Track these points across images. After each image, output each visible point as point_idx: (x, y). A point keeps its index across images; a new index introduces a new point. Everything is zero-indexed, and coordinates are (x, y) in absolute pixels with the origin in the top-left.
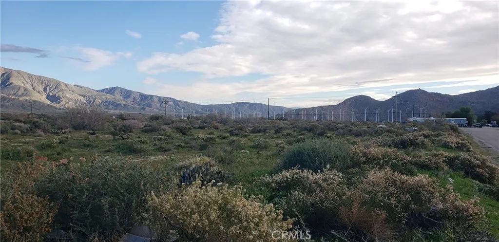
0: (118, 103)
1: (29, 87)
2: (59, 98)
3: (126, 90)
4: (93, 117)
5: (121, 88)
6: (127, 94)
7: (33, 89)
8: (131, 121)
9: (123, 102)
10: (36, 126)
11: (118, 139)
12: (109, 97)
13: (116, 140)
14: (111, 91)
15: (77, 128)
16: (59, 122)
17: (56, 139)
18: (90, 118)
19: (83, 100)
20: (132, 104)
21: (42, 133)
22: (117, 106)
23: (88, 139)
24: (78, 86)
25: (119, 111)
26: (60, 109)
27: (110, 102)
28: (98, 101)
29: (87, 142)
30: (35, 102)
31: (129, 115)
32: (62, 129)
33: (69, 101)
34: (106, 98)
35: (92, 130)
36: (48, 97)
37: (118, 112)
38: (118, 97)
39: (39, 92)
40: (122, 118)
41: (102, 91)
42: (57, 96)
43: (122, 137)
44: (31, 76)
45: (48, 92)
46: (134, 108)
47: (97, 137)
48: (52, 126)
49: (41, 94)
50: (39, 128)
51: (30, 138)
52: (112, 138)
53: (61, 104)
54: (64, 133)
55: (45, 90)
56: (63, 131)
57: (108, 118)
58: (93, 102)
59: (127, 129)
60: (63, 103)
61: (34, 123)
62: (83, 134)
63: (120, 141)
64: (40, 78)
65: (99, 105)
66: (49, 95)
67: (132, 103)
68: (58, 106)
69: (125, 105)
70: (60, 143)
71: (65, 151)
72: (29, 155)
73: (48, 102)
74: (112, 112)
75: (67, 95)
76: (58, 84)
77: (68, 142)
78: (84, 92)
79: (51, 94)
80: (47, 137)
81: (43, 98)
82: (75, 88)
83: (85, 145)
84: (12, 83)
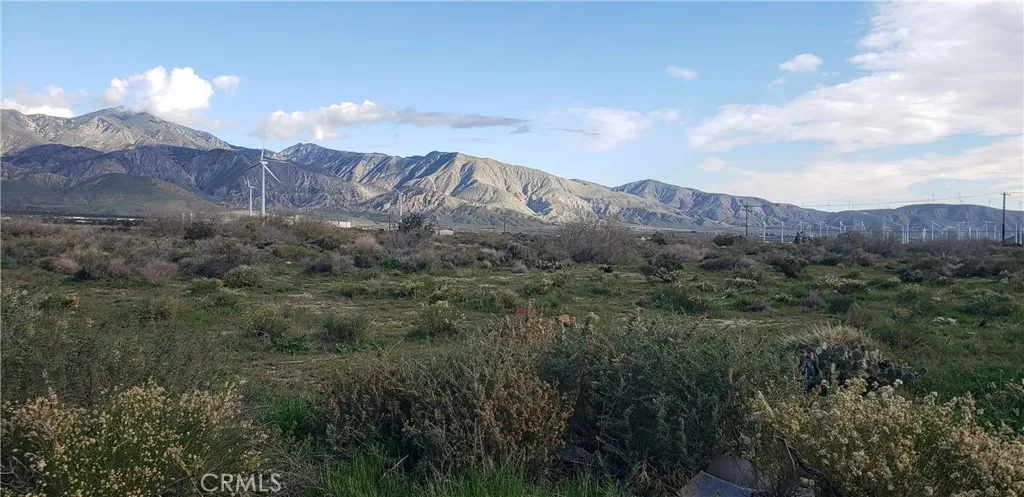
0: (651, 211)
1: (501, 186)
2: (547, 204)
3: (665, 184)
4: (608, 238)
5: (657, 183)
6: (667, 193)
7: (507, 189)
8: (679, 246)
9: (660, 210)
10: (514, 254)
11: (654, 282)
12: (635, 200)
13: (653, 283)
14: (638, 188)
15: (581, 258)
16: (550, 247)
17: (547, 279)
18: (603, 240)
19: (587, 207)
20: (678, 214)
21: (524, 267)
22: (648, 217)
23: (601, 279)
24: (578, 181)
25: (652, 228)
26: (548, 224)
27: (636, 210)
28: (614, 209)
29: (599, 285)
30: (509, 212)
31: (673, 233)
32: (555, 260)
33: (565, 210)
34: (629, 203)
35: (605, 262)
36: (530, 204)
37: (650, 228)
38: (650, 201)
39: (515, 195)
40: (659, 240)
41: (622, 189)
42: (544, 200)
43: (662, 277)
44: (503, 168)
45: (529, 194)
46: (680, 221)
47: (616, 276)
48: (539, 255)
49: (518, 197)
50: (520, 258)
51: (505, 275)
52: (643, 278)
53: (550, 215)
54: (560, 267)
55: (525, 190)
56: (557, 263)
57: (628, 241)
58: (605, 211)
59: (672, 263)
60: (553, 213)
61: (512, 248)
62: (591, 269)
63: (660, 286)
64: (518, 170)
65: (616, 217)
66: (530, 199)
67: (678, 211)
68: (544, 219)
69: (663, 215)
70: (554, 285)
71: (564, 300)
72: (509, 304)
73: (529, 212)
74: (638, 228)
75: (560, 199)
76: (545, 180)
77: (567, 284)
78: (590, 192)
79: (534, 198)
80: (533, 275)
81: (520, 206)
82: (574, 186)
83: (596, 292)
84: (476, 181)
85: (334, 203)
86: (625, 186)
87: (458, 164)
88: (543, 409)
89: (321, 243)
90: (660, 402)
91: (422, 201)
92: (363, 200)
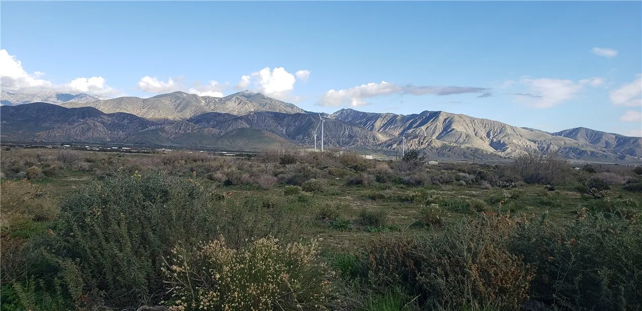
0: (583, 149)
1: (472, 133)
2: (504, 144)
3: (593, 131)
4: (551, 167)
5: (587, 130)
6: (595, 137)
7: (476, 134)
8: (606, 173)
9: (589, 149)
10: (481, 177)
11: (587, 198)
12: (570, 141)
13: (586, 199)
14: (573, 133)
15: (531, 180)
16: (508, 173)
17: (506, 193)
18: (547, 169)
19: (534, 146)
20: (604, 151)
21: (489, 185)
22: (580, 153)
23: (546, 194)
24: (527, 129)
25: (583, 161)
26: (505, 158)
27: (571, 148)
28: (554, 148)
29: (545, 199)
30: (477, 150)
31: (601, 165)
32: (512, 181)
33: (516, 148)
34: (565, 143)
35: (549, 184)
36: (492, 144)
37: (581, 162)
38: (581, 142)
39: (481, 138)
40: (590, 169)
41: (560, 134)
42: (502, 142)
43: (594, 195)
44: (473, 120)
45: (491, 138)
46: (606, 157)
47: (558, 193)
48: (499, 178)
49: (483, 140)
50: (485, 180)
51: (476, 191)
52: (579, 195)
53: (506, 152)
54: (515, 186)
55: (488, 135)
56: (513, 184)
57: (565, 170)
58: (547, 150)
59: (601, 185)
60: (509, 150)
61: (480, 173)
62: (538, 188)
63: (594, 201)
64: (482, 121)
65: (556, 153)
66: (492, 141)
67: (604, 149)
68: (502, 154)
69: (592, 153)
70: (512, 197)
71: (521, 208)
72: (480, 209)
73: (491, 150)
74: (572, 162)
75: (514, 141)
76: (503, 128)
77: (521, 198)
78: (535, 135)
79: (495, 140)
80: (495, 191)
81: (485, 146)
82: (523, 132)
83: (543, 204)
84: (453, 129)
85: (362, 144)
86: (562, 132)
87: (441, 118)
88: (513, 273)
89: (355, 168)
90: (604, 274)
91: (417, 142)
92: (380, 142)
